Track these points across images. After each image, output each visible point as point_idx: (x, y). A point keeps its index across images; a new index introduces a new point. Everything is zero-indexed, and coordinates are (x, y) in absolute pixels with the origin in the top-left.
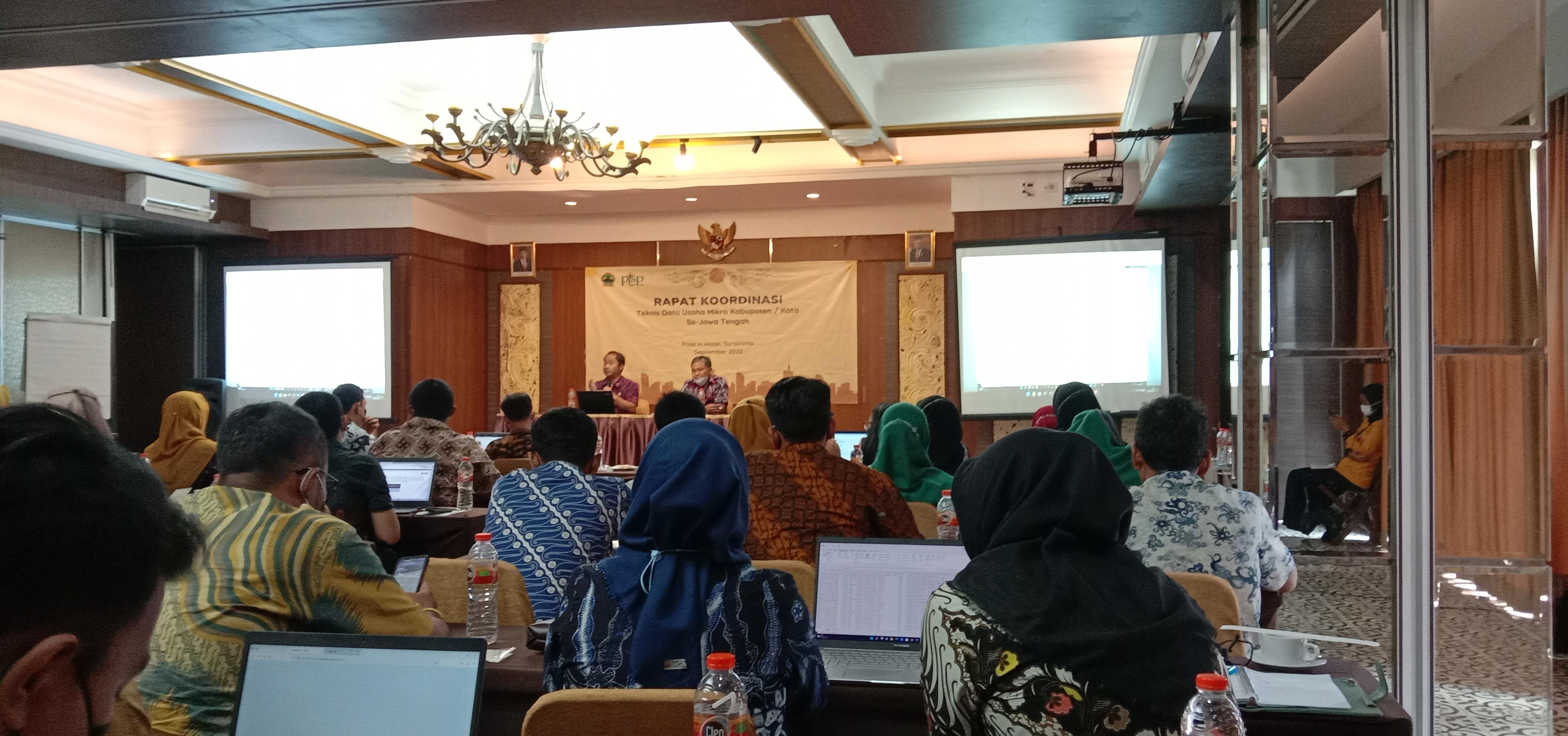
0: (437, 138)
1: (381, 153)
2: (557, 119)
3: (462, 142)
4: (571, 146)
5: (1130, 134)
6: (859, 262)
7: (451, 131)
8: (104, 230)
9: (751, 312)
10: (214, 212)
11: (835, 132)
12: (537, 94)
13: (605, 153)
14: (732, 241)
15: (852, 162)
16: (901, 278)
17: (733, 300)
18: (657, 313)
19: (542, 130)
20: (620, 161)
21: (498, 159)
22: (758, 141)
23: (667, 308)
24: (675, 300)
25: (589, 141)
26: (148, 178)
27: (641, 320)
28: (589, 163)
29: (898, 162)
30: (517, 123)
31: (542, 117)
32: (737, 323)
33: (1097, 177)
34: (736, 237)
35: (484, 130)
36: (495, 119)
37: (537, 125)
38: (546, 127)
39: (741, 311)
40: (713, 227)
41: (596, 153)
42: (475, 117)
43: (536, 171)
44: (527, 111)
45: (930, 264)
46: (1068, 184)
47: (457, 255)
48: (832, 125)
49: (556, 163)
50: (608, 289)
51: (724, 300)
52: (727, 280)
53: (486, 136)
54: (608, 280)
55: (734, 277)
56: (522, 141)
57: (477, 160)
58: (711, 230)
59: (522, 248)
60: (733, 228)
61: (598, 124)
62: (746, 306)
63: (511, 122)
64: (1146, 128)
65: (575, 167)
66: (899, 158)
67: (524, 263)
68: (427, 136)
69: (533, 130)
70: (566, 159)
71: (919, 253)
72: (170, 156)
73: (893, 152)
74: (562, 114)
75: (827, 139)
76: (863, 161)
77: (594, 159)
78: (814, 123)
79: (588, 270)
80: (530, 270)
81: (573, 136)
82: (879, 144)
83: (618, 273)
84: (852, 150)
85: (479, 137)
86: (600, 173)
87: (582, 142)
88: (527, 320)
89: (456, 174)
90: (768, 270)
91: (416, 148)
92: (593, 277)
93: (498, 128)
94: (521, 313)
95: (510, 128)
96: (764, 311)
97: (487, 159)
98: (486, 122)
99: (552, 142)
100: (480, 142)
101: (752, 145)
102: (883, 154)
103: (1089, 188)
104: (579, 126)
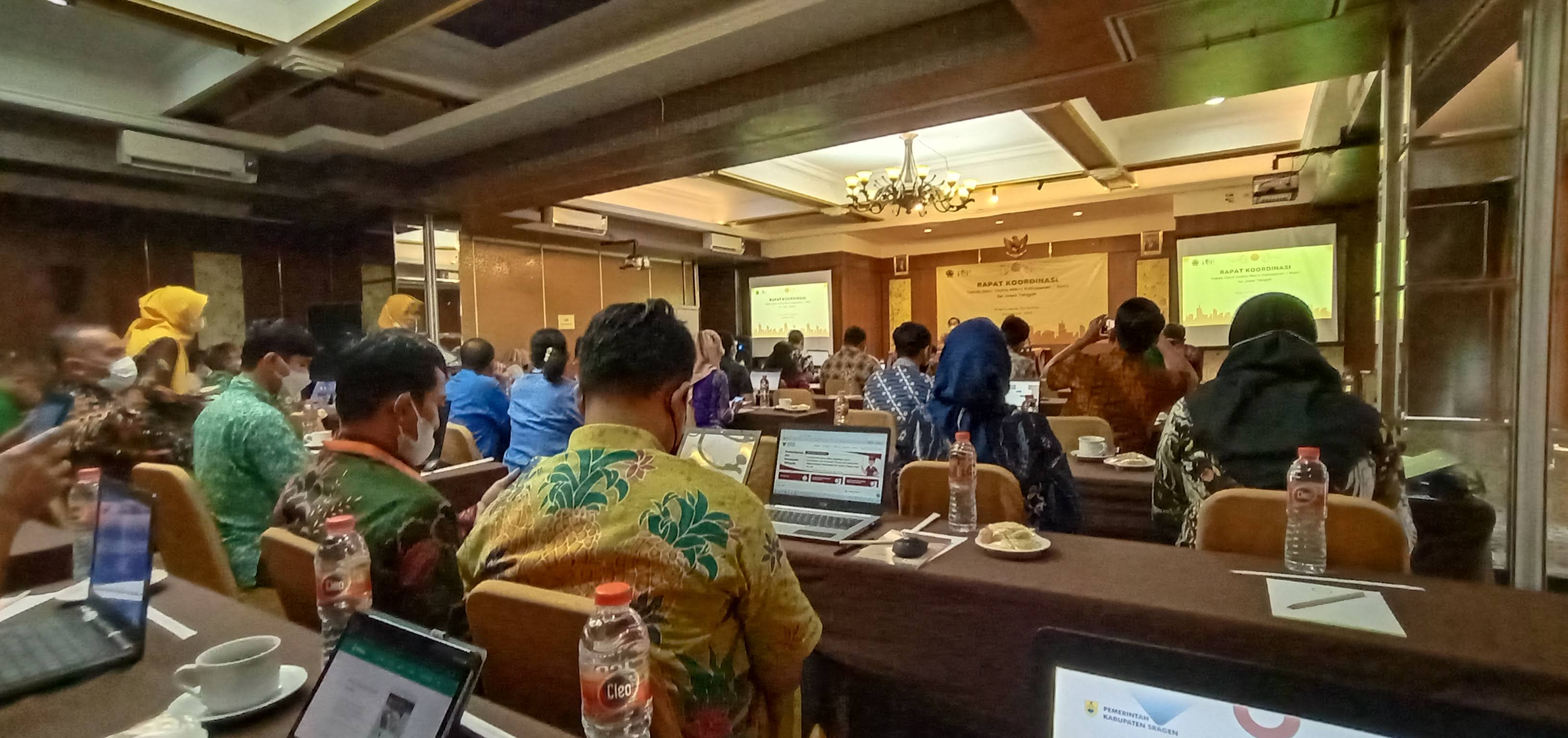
0: (855, 199)
1: (826, 211)
2: (919, 181)
3: (868, 200)
4: (927, 196)
5: (1304, 152)
6: (1110, 254)
7: (862, 194)
8: (693, 264)
9: (1037, 288)
10: (743, 250)
11: (1092, 172)
12: (909, 168)
13: (947, 199)
14: (1025, 246)
15: (1105, 190)
16: (1138, 262)
17: (1026, 281)
18: (979, 292)
19: (912, 189)
20: (957, 202)
21: (888, 208)
22: (1041, 182)
23: (985, 288)
24: (990, 284)
25: (938, 192)
26: (713, 235)
27: (970, 296)
28: (938, 205)
29: (1136, 187)
30: (898, 186)
31: (912, 181)
32: (1029, 295)
33: (1280, 183)
34: (1028, 243)
35: (880, 192)
36: (885, 185)
37: (909, 186)
38: (914, 187)
39: (1031, 288)
40: (1013, 238)
41: (942, 199)
42: (875, 185)
43: (908, 212)
44: (903, 178)
45: (1159, 252)
46: (1256, 190)
47: (864, 265)
48: (1090, 168)
49: (918, 207)
50: (950, 279)
51: (1021, 282)
52: (1022, 270)
53: (881, 195)
54: (950, 274)
55: (1026, 268)
56: (901, 196)
57: (876, 209)
58: (1012, 240)
59: (901, 259)
60: (1026, 237)
61: (944, 182)
62: (1035, 285)
63: (895, 185)
64: (1317, 147)
65: (930, 208)
66: (1136, 185)
67: (902, 267)
68: (849, 198)
69: (906, 189)
70: (925, 204)
71: (1151, 245)
72: (722, 223)
73: (1132, 181)
74: (923, 178)
75: (1087, 177)
76: (1111, 189)
77: (941, 202)
78: (1079, 168)
79: (938, 269)
80: (905, 270)
81: (929, 190)
82: (1122, 177)
83: (955, 269)
84: (1103, 182)
85: (877, 195)
86: (944, 210)
87: (934, 193)
88: (904, 299)
89: (865, 219)
90: (1048, 262)
91: (843, 206)
92: (941, 273)
93: (887, 190)
94: (900, 296)
95: (894, 189)
96: (1047, 288)
97: (881, 209)
98: (880, 187)
99: (917, 194)
100: (878, 199)
101: (1038, 185)
102: (1126, 183)
103: (1272, 191)
104: (933, 184)
